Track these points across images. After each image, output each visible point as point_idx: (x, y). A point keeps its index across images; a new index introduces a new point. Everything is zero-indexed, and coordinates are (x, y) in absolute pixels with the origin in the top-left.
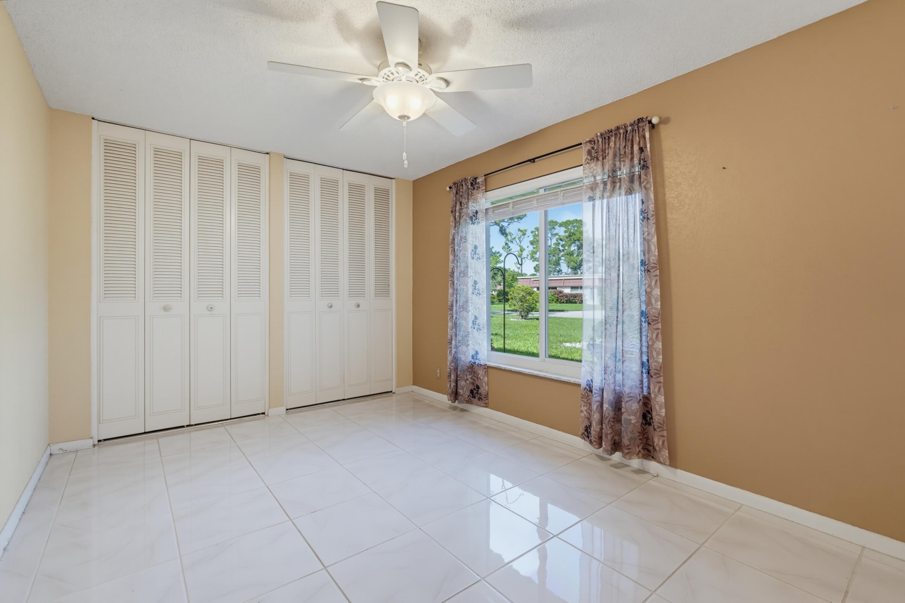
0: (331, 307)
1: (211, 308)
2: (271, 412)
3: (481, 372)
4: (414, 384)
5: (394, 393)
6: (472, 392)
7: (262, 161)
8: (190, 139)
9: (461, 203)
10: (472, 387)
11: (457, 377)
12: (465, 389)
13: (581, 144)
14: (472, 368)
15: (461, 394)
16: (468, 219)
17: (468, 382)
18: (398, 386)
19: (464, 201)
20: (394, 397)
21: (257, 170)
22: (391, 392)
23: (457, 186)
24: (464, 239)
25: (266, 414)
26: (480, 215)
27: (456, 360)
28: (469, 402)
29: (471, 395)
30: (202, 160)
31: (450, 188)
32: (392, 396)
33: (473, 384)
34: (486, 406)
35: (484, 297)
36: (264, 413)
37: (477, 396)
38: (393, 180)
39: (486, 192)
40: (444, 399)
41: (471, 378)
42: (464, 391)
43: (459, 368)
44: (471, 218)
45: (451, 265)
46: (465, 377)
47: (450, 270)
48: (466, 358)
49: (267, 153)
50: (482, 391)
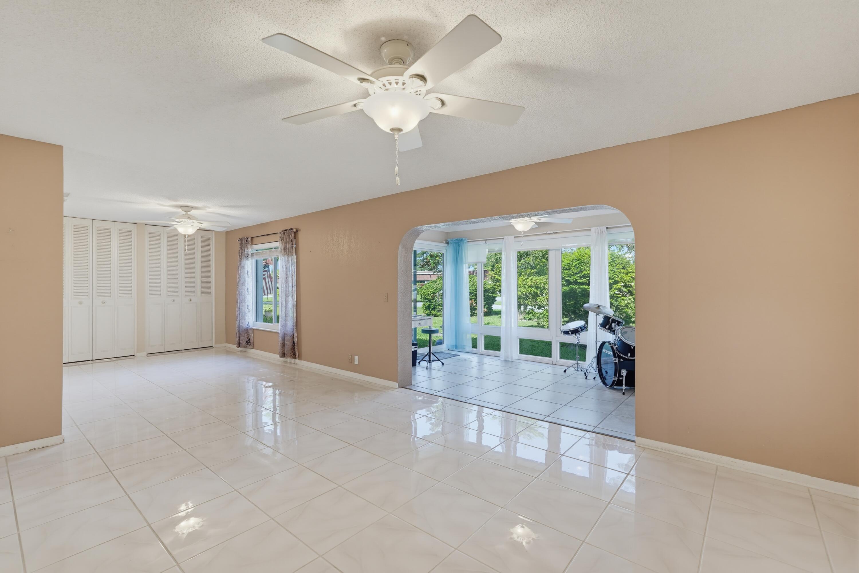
0: (174, 301)
1: (105, 302)
2: (138, 355)
3: (250, 332)
4: (227, 342)
5: (214, 347)
6: (247, 342)
7: (133, 228)
8: (93, 220)
9: (242, 249)
10: (247, 340)
11: (240, 335)
12: (244, 340)
13: (278, 233)
14: (247, 330)
15: (241, 343)
16: (245, 257)
17: (245, 337)
18: (216, 343)
19: (243, 249)
20: (214, 349)
21: (130, 232)
22: (212, 347)
23: (241, 240)
24: (244, 267)
25: (135, 355)
26: (249, 256)
27: (239, 327)
28: (245, 347)
29: (246, 343)
30: (99, 229)
31: (239, 240)
32: (212, 349)
33: (247, 338)
34: (253, 348)
35: (251, 296)
36: (134, 355)
37: (249, 344)
38: (213, 232)
39: (251, 245)
40: (234, 347)
41: (247, 335)
42: (244, 343)
43: (241, 330)
44: (246, 257)
45: (238, 280)
46: (244, 334)
47: (237, 283)
48: (245, 326)
49: (136, 223)
50: (251, 341)
